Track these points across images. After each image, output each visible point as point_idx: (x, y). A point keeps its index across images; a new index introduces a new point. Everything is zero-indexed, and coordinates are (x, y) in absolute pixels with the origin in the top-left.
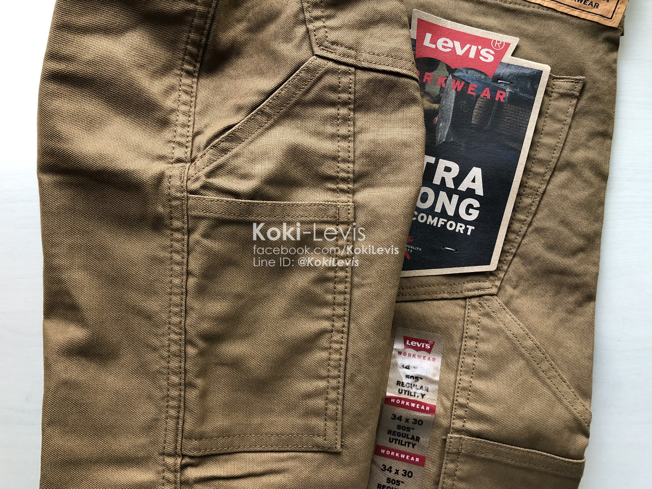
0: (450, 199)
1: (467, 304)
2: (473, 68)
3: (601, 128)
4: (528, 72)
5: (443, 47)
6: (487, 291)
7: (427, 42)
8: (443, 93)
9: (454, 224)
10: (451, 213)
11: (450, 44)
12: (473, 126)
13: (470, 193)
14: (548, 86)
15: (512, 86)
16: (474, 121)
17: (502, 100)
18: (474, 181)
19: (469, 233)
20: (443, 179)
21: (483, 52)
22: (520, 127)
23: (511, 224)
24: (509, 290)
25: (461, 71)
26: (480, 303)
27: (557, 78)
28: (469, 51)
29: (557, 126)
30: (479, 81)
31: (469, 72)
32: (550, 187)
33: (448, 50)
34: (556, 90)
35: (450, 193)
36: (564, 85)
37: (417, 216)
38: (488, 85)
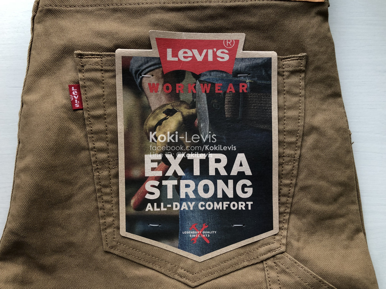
0: (227, 184)
1: (265, 266)
2: (215, 69)
3: (329, 92)
4: (260, 61)
5: (185, 57)
6: (277, 252)
7: (170, 58)
8: (195, 98)
9: (236, 204)
10: (230, 195)
11: (190, 54)
12: (227, 119)
13: (241, 175)
14: (279, 67)
15: (250, 76)
16: (227, 115)
17: (245, 91)
18: (241, 165)
19: (250, 208)
20: (217, 170)
21: (219, 53)
22: (266, 110)
23: (280, 189)
24: (295, 244)
25: (205, 75)
26: (275, 263)
27: (284, 59)
28: (206, 55)
29: (295, 99)
30: (222, 79)
31: (212, 73)
32: (304, 150)
33: (190, 59)
34: (286, 69)
35: (225, 180)
36: (291, 63)
37: (205, 206)
38: (231, 81)
